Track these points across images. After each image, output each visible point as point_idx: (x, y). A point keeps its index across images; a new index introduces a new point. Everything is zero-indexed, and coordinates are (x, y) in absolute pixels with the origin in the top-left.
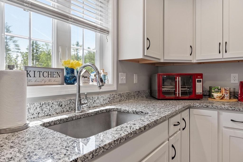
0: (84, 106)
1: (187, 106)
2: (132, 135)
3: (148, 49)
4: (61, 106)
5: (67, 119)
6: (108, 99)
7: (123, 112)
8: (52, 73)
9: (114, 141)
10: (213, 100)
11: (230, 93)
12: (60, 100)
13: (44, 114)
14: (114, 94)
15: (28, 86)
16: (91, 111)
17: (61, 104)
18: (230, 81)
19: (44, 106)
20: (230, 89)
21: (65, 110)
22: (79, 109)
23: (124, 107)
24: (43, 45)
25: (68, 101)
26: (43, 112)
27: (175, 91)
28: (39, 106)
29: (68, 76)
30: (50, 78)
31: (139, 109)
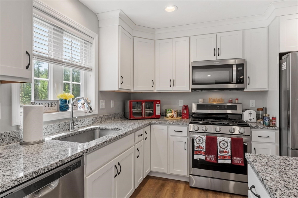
0: (75, 126)
1: (148, 123)
2: (112, 140)
3: (122, 83)
4: (60, 127)
5: (66, 135)
6: (92, 121)
7: (104, 129)
8: (51, 103)
9: (103, 142)
10: (167, 118)
11: (178, 113)
12: (58, 123)
13: (48, 134)
14: (96, 117)
15: (44, 113)
16: (80, 130)
17: (59, 126)
18: (178, 105)
19: (48, 128)
20: (178, 110)
21: (62, 130)
22: (73, 129)
23: (104, 126)
25: (64, 123)
26: (48, 132)
27: (142, 113)
28: (45, 128)
29: (63, 105)
30: (49, 107)
31: (115, 127)
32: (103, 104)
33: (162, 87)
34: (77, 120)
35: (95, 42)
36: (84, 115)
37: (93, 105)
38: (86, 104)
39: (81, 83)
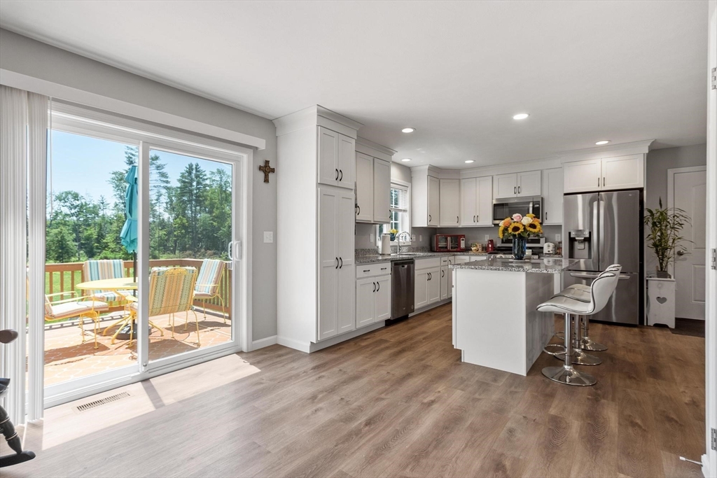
1: (454, 255)
3: (430, 221)
6: (408, 250)
10: (472, 251)
11: (482, 247)
18: (484, 239)
20: (483, 244)
24: (213, 173)
27: (447, 247)
32: (414, 237)
33: (467, 222)
34: (401, 248)
35: (409, 189)
37: (408, 238)
39: (399, 222)
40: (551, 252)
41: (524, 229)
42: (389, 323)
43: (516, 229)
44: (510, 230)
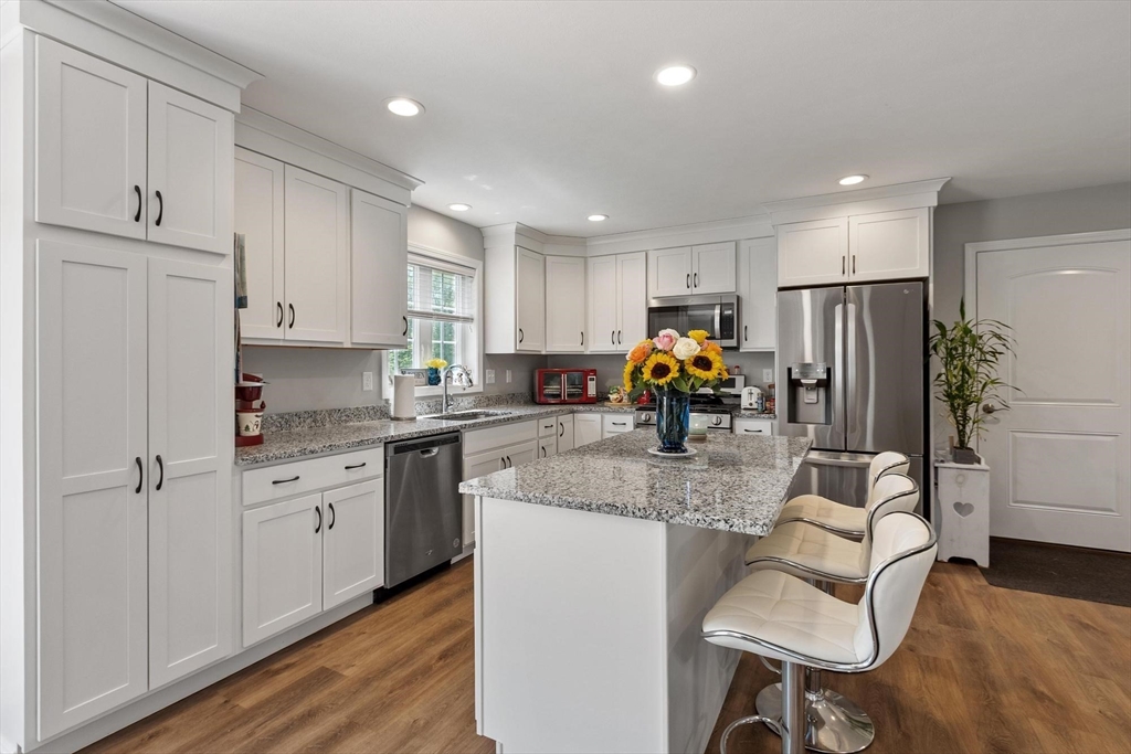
0: (450, 407)
3: (521, 342)
6: (474, 402)
8: (417, 373)
10: (609, 404)
12: (428, 401)
14: (480, 397)
16: (456, 413)
25: (435, 402)
27: (560, 392)
28: (417, 405)
29: (432, 377)
30: (416, 379)
32: (491, 375)
33: (599, 345)
34: (452, 400)
35: (478, 274)
36: (462, 392)
37: (475, 377)
38: (464, 376)
39: (456, 342)
40: (755, 406)
41: (682, 370)
42: (382, 596)
43: (661, 370)
44: (647, 375)
